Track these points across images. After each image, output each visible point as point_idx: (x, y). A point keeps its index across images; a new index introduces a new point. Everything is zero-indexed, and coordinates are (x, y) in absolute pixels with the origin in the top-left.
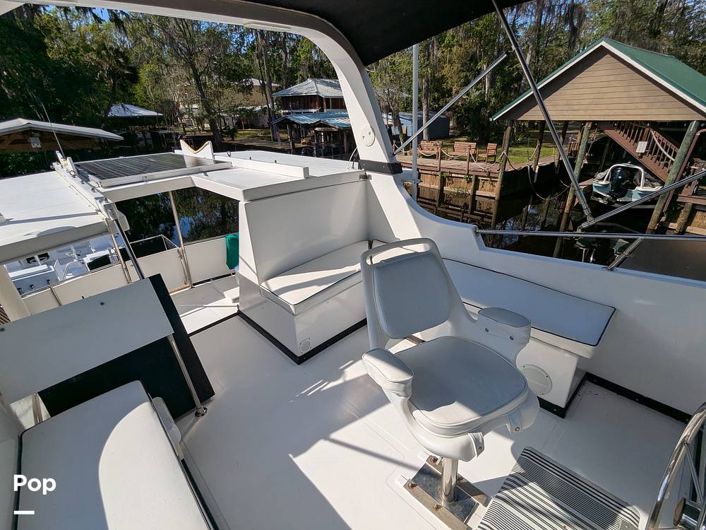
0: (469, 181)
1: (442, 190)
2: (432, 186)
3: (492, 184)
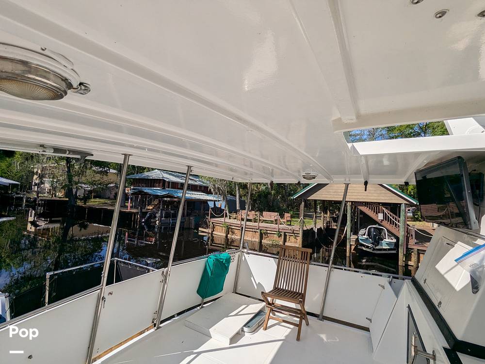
0: (280, 236)
1: (261, 242)
2: (253, 240)
3: (295, 238)
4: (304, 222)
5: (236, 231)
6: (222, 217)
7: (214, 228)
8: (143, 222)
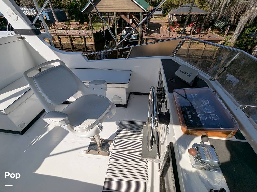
0: (82, 39)
1: (72, 44)
2: (67, 42)
3: (90, 39)
4: (93, 28)
5: (55, 38)
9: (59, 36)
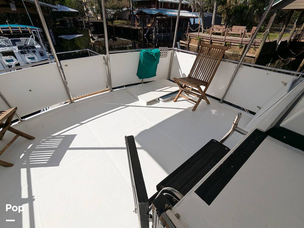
0: (241, 48)
3: (255, 49)
4: (268, 35)
6: (197, 31)
7: (190, 40)
8: (145, 36)
9: (213, 41)
